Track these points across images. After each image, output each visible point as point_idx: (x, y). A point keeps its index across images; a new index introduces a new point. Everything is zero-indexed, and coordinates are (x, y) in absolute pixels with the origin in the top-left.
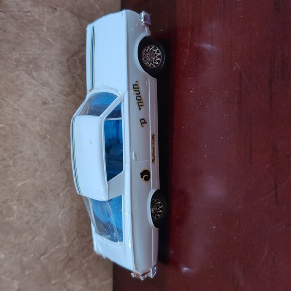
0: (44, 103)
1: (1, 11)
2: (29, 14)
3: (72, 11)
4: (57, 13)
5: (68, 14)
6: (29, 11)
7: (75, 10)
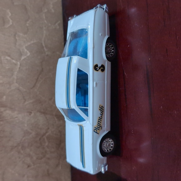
0: (29, 166)
1: (1, 121)
2: (16, 119)
3: (40, 112)
4: (32, 115)
5: (38, 114)
6: (16, 117)
7: (42, 111)
